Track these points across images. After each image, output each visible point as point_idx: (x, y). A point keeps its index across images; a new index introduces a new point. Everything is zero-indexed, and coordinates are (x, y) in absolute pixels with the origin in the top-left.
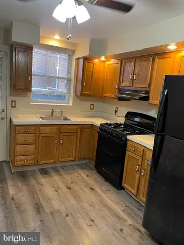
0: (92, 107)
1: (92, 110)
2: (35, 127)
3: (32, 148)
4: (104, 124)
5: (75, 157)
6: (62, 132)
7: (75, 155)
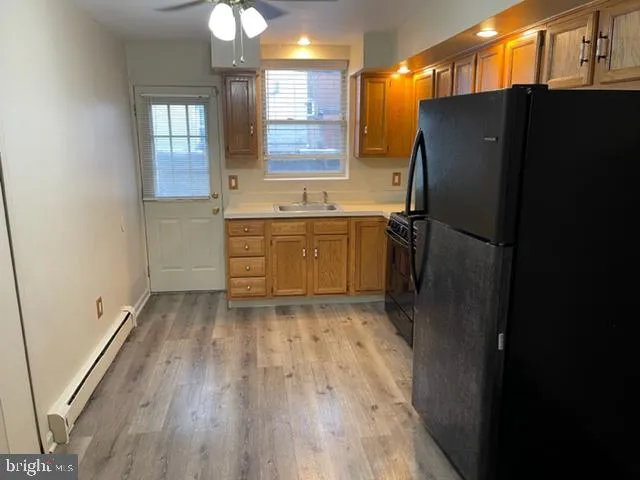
0: (396, 181)
1: (397, 188)
2: (262, 222)
3: (258, 263)
4: (398, 214)
5: (348, 287)
6: (316, 232)
7: (348, 282)
